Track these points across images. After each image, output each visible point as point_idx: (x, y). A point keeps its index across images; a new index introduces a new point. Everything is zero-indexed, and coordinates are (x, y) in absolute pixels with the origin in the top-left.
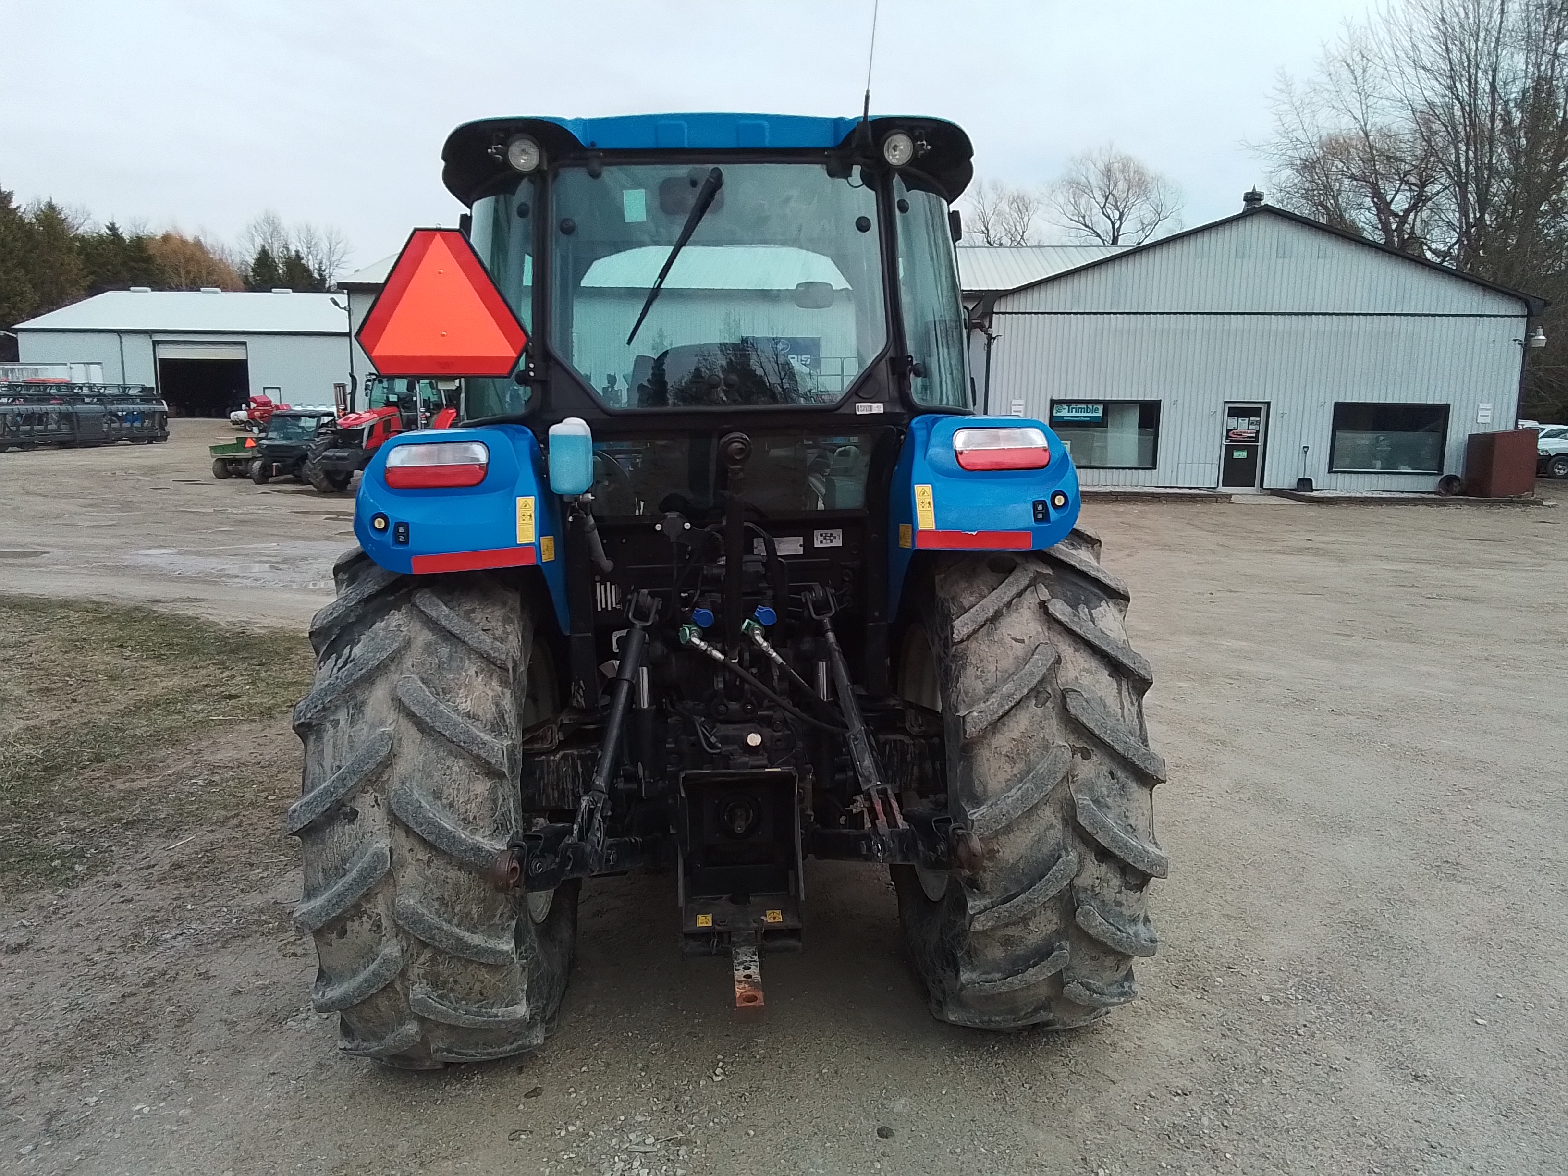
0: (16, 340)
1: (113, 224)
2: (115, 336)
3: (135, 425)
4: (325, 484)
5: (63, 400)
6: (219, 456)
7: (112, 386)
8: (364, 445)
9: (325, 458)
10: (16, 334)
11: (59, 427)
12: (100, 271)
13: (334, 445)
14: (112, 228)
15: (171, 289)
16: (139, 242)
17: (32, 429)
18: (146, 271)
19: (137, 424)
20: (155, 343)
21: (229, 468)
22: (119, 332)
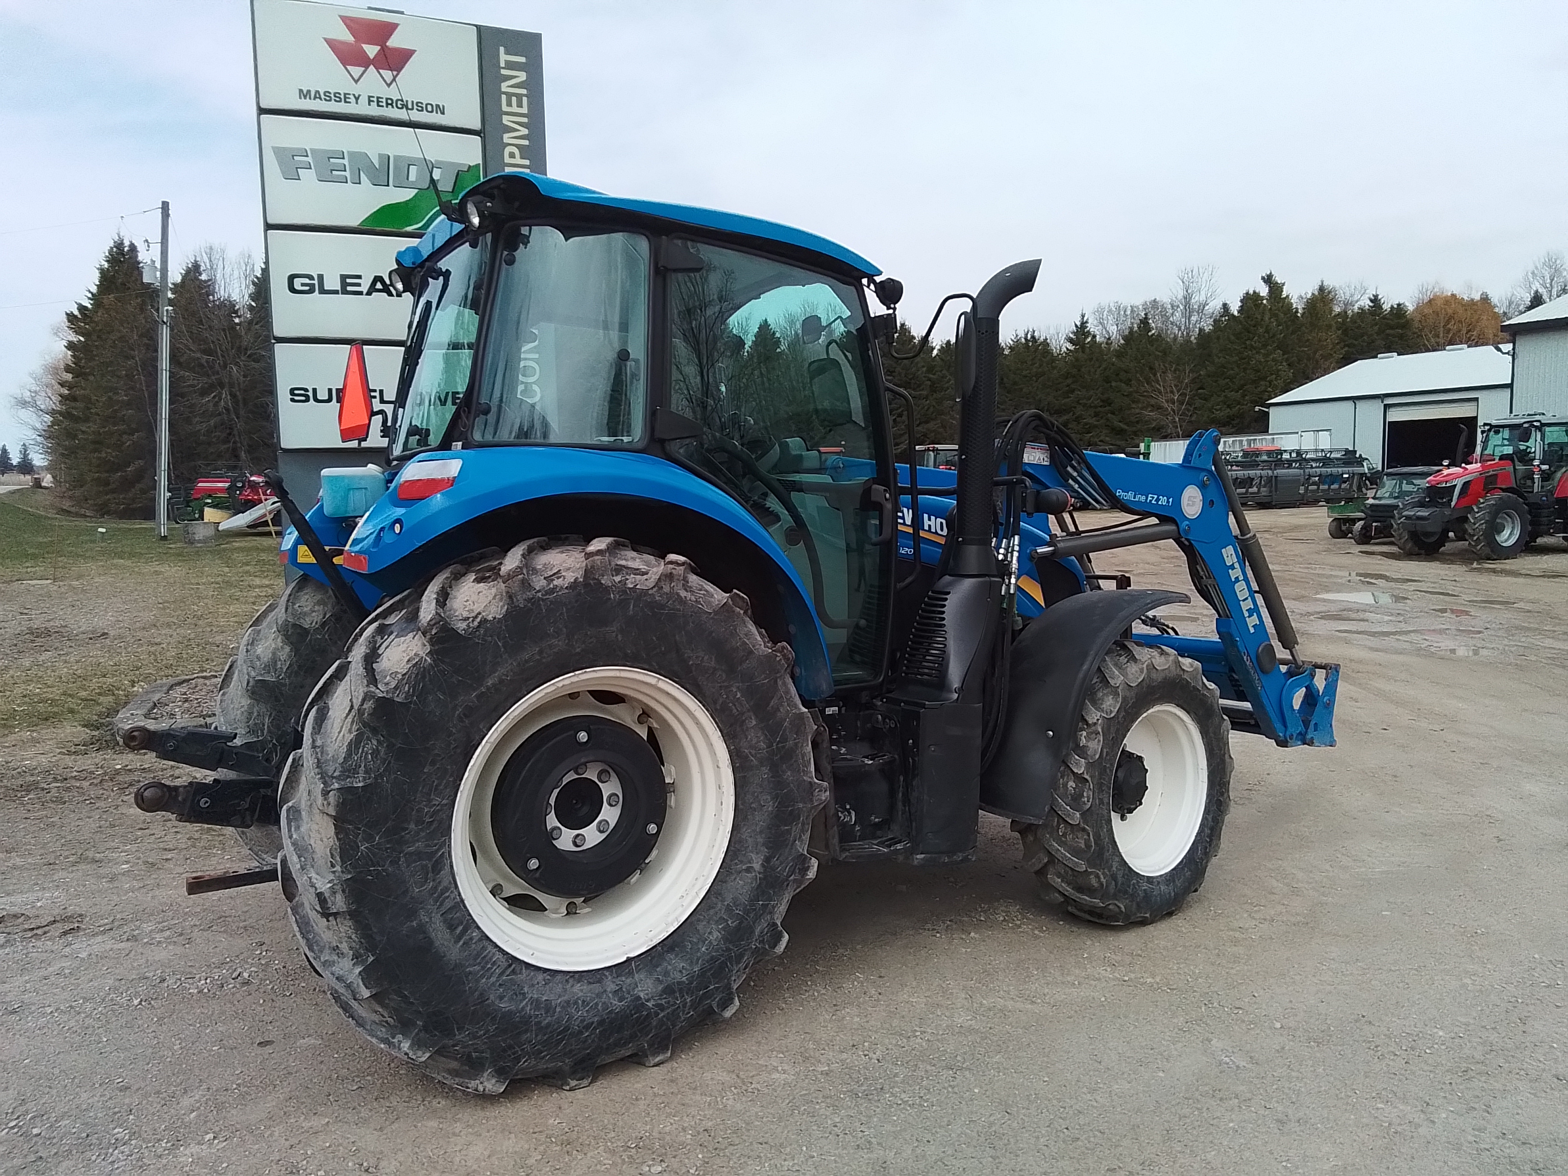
0: (1268, 413)
1: (1376, 296)
2: (1350, 404)
3: (1332, 487)
4: (1409, 545)
5: (1268, 464)
6: (1336, 515)
7: (1338, 451)
8: (1453, 504)
9: (1408, 518)
10: (1268, 408)
11: (1259, 490)
12: (1356, 343)
13: (1421, 504)
14: (1375, 300)
15: (1428, 350)
16: (1399, 311)
17: (1247, 492)
18: (1401, 337)
19: (1335, 486)
20: (1387, 407)
21: (1344, 528)
22: (1354, 399)
